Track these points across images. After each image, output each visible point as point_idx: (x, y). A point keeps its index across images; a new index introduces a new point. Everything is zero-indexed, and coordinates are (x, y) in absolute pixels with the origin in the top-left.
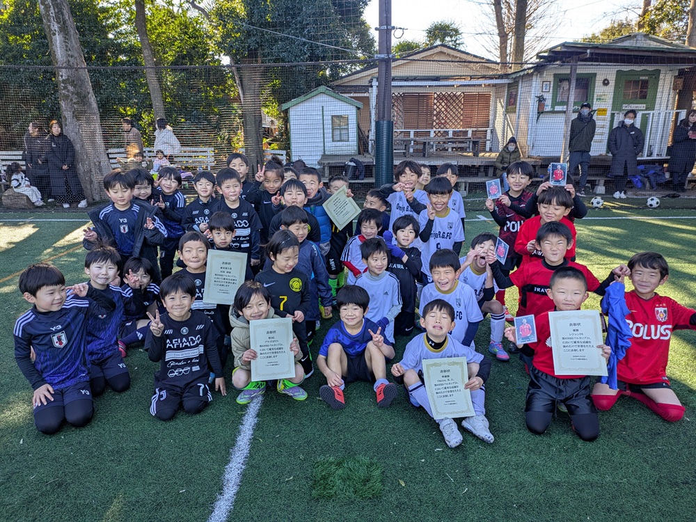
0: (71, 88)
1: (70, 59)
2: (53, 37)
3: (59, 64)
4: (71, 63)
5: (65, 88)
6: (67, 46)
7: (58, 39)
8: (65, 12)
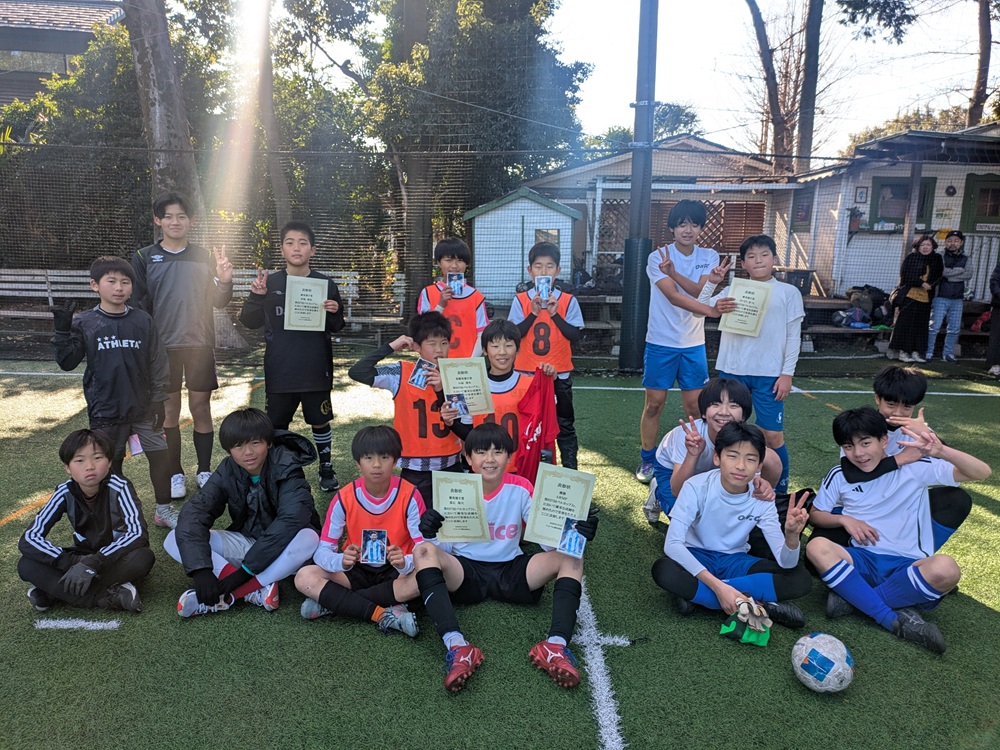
0: (170, 181)
1: (172, 139)
2: (152, 108)
3: (157, 147)
4: (173, 146)
5: (162, 181)
6: (169, 122)
7: (158, 111)
8: (170, 73)
